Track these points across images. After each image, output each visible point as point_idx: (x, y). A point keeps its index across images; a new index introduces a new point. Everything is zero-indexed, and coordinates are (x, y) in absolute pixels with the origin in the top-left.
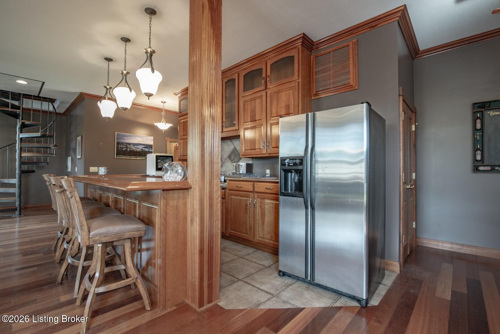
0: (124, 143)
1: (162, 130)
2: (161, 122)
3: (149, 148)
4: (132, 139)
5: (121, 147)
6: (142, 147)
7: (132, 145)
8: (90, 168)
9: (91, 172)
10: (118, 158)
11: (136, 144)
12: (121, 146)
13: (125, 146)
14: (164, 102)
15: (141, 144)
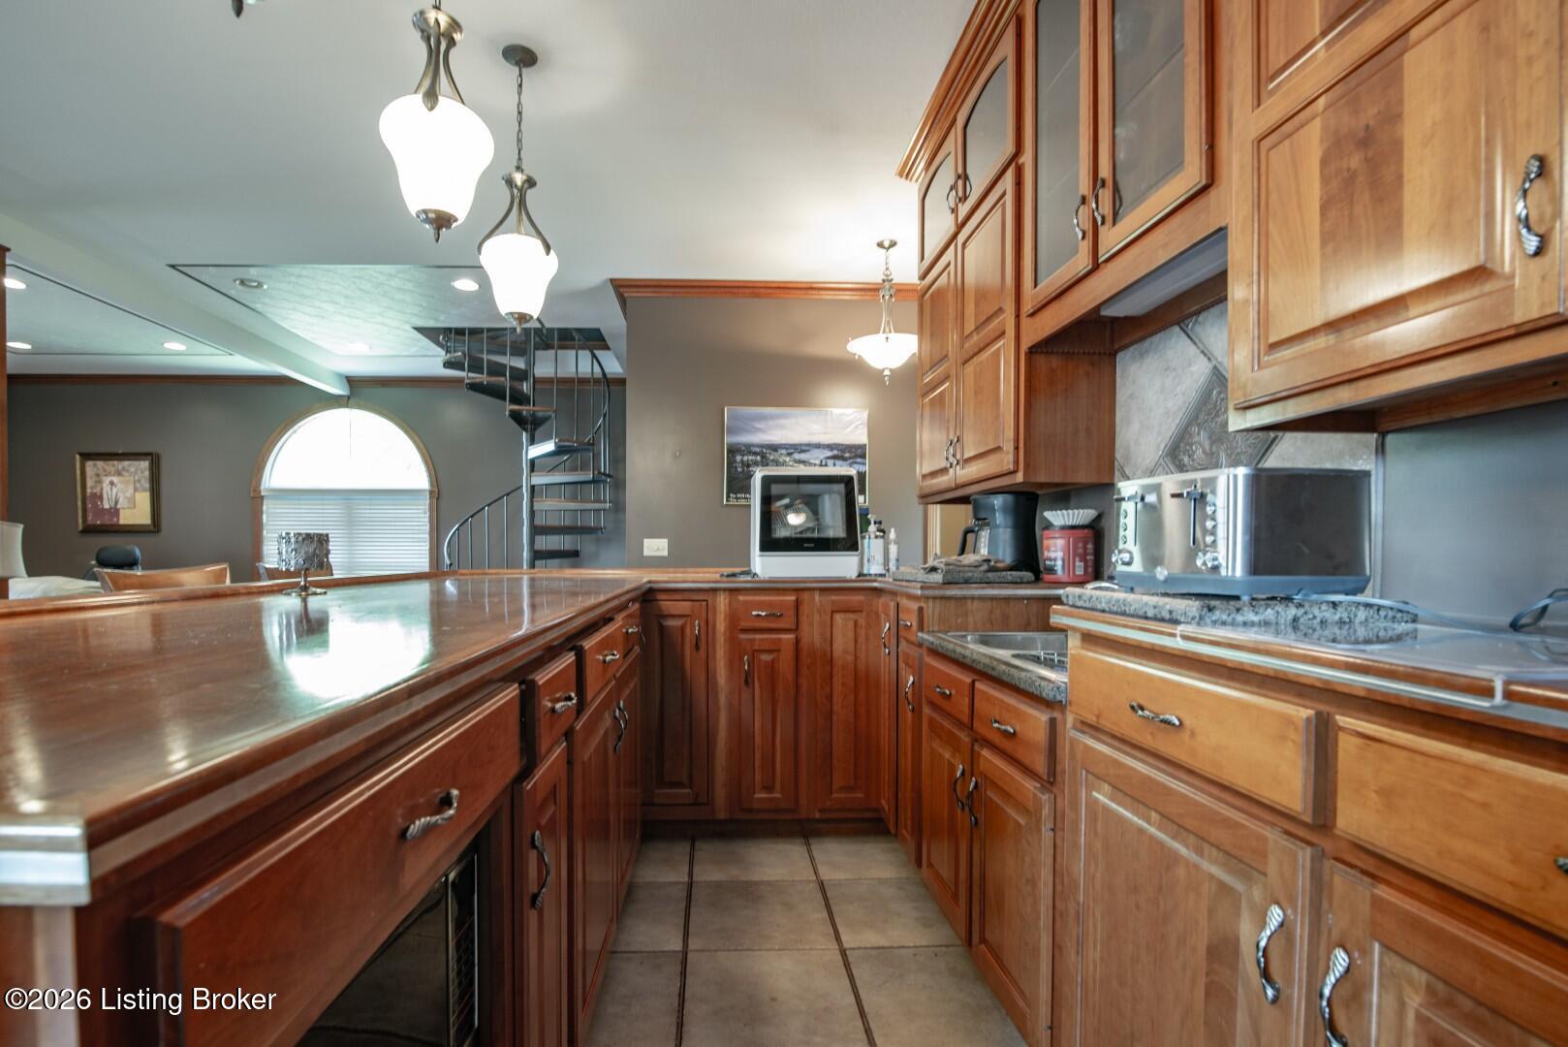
0: (754, 445)
1: (883, 370)
2: (878, 332)
3: (850, 458)
4: (783, 427)
5: (742, 461)
6: (822, 457)
7: (784, 452)
8: (646, 541)
9: (646, 557)
10: (733, 502)
11: (801, 445)
12: (745, 458)
13: (759, 458)
14: (886, 244)
15: (818, 446)
